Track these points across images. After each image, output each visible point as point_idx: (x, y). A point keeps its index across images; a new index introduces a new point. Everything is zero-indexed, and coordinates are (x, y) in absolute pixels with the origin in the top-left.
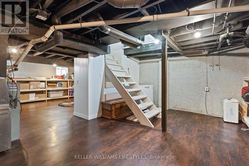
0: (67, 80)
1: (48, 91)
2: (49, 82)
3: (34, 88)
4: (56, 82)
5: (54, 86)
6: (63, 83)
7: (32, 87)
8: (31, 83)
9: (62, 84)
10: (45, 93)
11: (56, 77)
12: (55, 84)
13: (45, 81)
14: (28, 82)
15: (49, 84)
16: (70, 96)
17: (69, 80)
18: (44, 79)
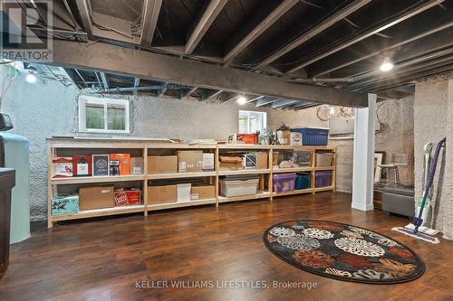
0: (268, 146)
1: (222, 178)
2: (223, 152)
3: (188, 170)
4: (239, 153)
5: (236, 163)
6: (256, 154)
7: (183, 165)
8: (181, 153)
9: (254, 159)
10: (214, 184)
11: (241, 137)
12: (238, 159)
13: (213, 151)
14: (173, 152)
15: (223, 158)
16: (275, 194)
17: (271, 147)
18: (211, 144)
